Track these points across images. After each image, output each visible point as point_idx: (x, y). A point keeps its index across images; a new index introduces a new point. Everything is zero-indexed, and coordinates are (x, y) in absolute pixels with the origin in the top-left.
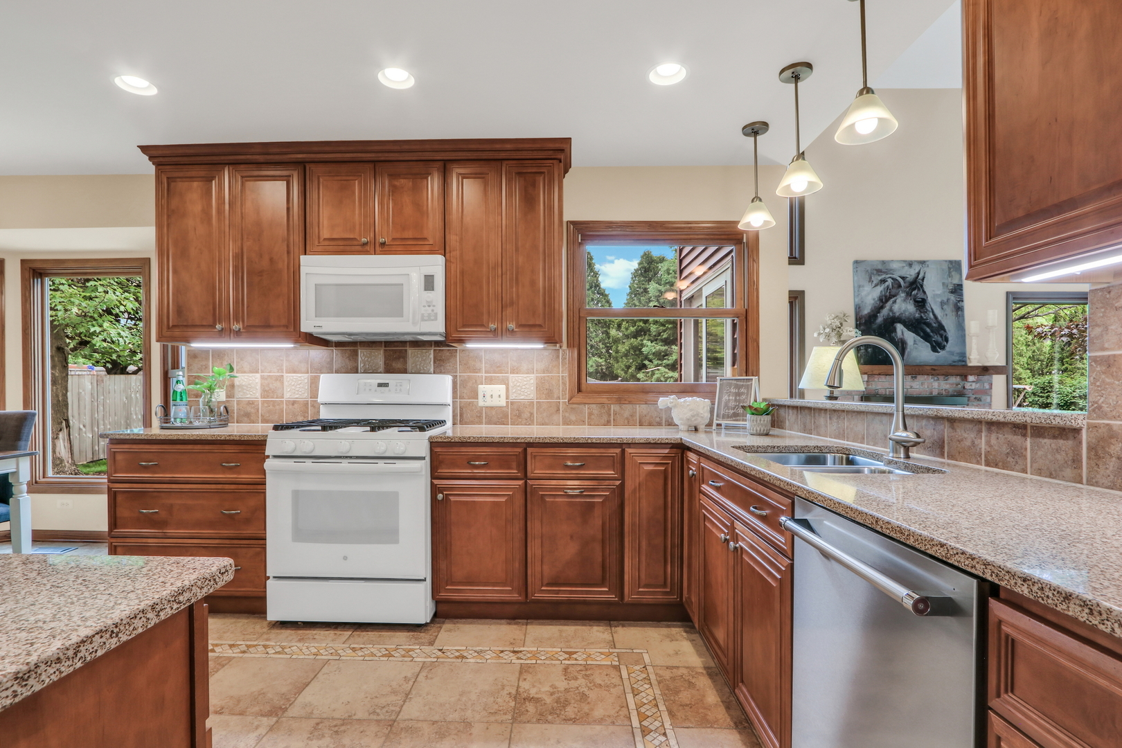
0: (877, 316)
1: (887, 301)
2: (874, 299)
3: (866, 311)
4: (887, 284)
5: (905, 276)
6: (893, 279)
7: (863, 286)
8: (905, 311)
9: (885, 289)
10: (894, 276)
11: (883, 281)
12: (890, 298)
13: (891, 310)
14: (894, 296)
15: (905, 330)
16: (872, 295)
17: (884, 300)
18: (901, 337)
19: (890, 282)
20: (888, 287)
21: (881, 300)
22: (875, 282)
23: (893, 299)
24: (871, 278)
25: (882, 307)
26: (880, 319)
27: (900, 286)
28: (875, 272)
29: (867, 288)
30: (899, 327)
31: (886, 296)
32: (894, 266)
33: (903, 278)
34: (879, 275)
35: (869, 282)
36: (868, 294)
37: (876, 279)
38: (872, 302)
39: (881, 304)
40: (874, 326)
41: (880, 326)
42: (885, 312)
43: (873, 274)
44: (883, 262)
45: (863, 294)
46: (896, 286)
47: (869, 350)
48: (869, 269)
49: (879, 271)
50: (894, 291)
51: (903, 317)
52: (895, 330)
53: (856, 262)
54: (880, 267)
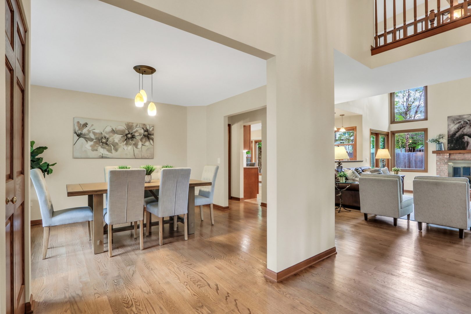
0: (456, 134)
1: (461, 129)
2: (455, 129)
3: (451, 133)
4: (461, 123)
5: (470, 120)
6: (464, 121)
7: (450, 125)
8: (469, 132)
9: (460, 125)
10: (465, 120)
11: (460, 122)
12: (462, 128)
13: (463, 131)
14: (464, 127)
15: (469, 138)
16: (454, 127)
17: (459, 129)
18: (467, 140)
19: (462, 122)
20: (461, 124)
21: (458, 129)
22: (456, 123)
23: (464, 128)
24: (454, 122)
25: (458, 131)
26: (457, 135)
27: (467, 123)
28: (456, 120)
29: (452, 125)
30: (466, 137)
31: (460, 127)
32: (465, 117)
33: (469, 120)
34: (458, 121)
35: (453, 123)
36: (453, 127)
37: (456, 122)
38: (454, 130)
39: (458, 130)
40: (455, 138)
41: (457, 137)
42: (460, 133)
43: (455, 120)
44: (460, 116)
45: (450, 127)
46: (465, 123)
47: (452, 145)
48: (453, 119)
49: (458, 119)
50: (464, 125)
51: (468, 134)
52: (464, 138)
53: (448, 117)
54: (458, 118)
